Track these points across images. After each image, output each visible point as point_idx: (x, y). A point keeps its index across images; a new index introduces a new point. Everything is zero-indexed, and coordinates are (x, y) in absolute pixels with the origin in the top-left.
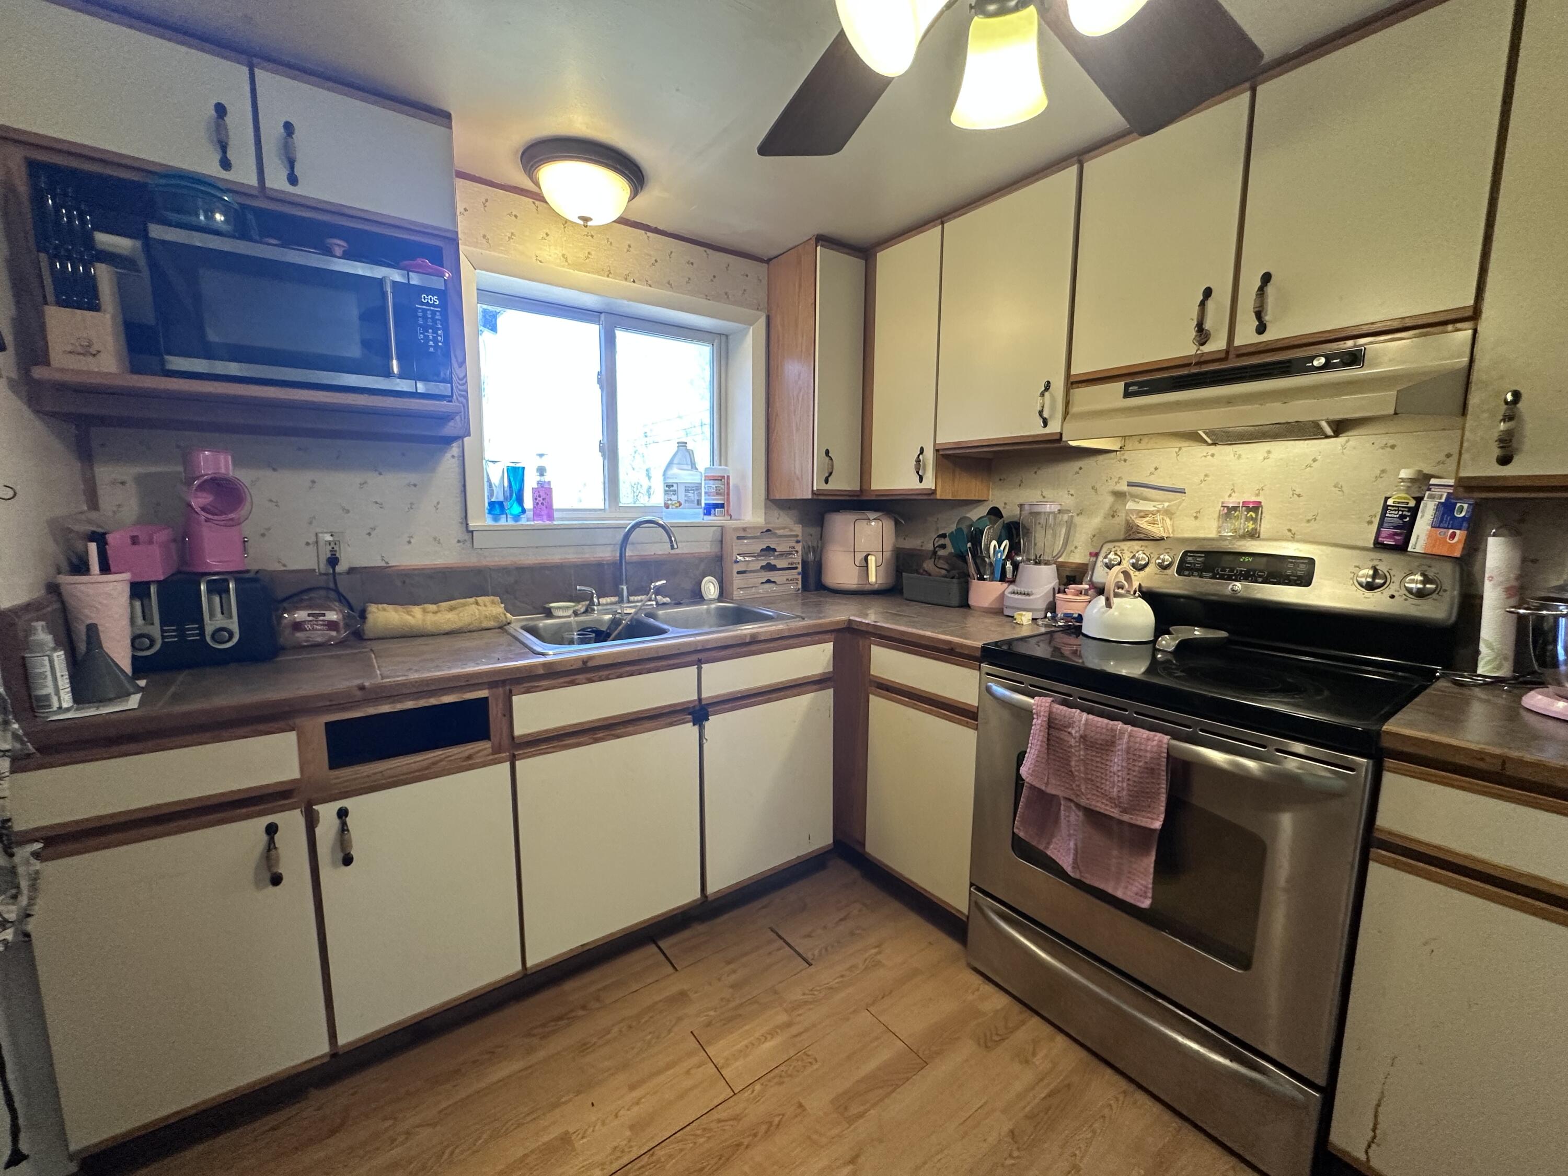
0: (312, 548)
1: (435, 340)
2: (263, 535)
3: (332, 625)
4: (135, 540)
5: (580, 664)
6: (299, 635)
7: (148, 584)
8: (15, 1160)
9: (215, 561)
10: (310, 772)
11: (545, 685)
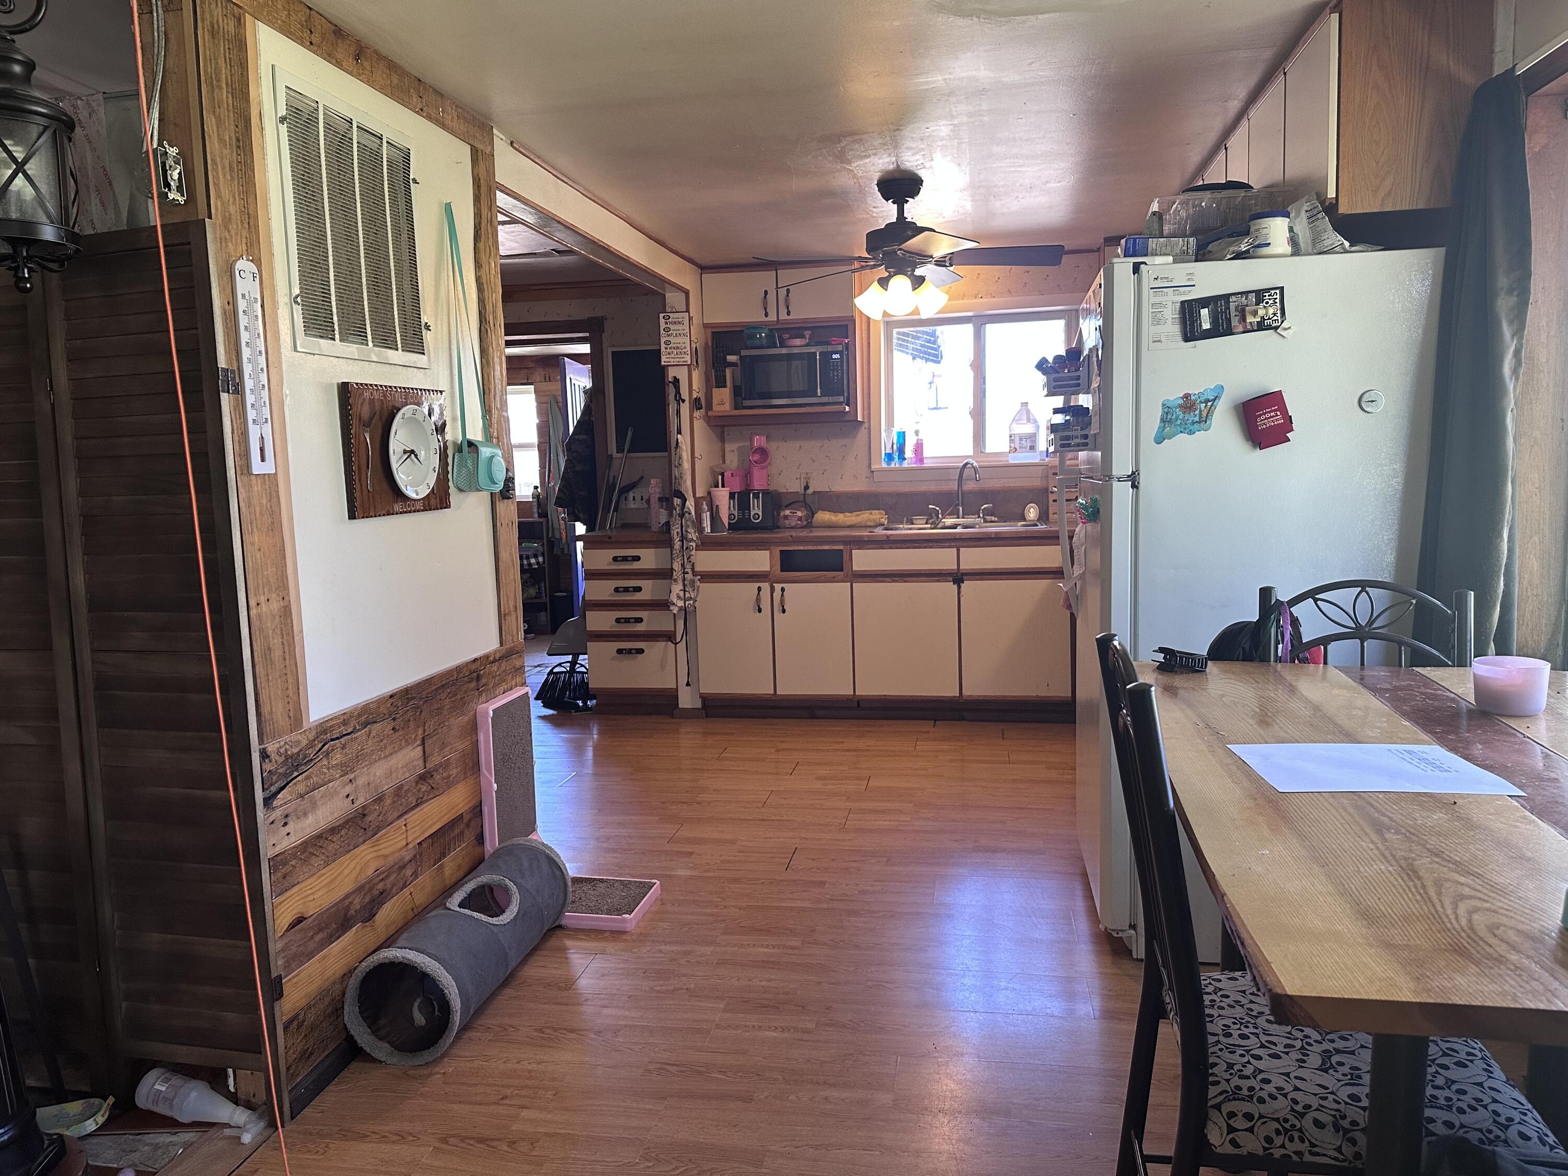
0: (798, 481)
1: (838, 375)
2: (779, 474)
3: (800, 519)
4: (732, 475)
5: (885, 538)
6: (785, 522)
7: (735, 493)
8: (688, 684)
9: (757, 485)
10: (773, 569)
11: (868, 546)
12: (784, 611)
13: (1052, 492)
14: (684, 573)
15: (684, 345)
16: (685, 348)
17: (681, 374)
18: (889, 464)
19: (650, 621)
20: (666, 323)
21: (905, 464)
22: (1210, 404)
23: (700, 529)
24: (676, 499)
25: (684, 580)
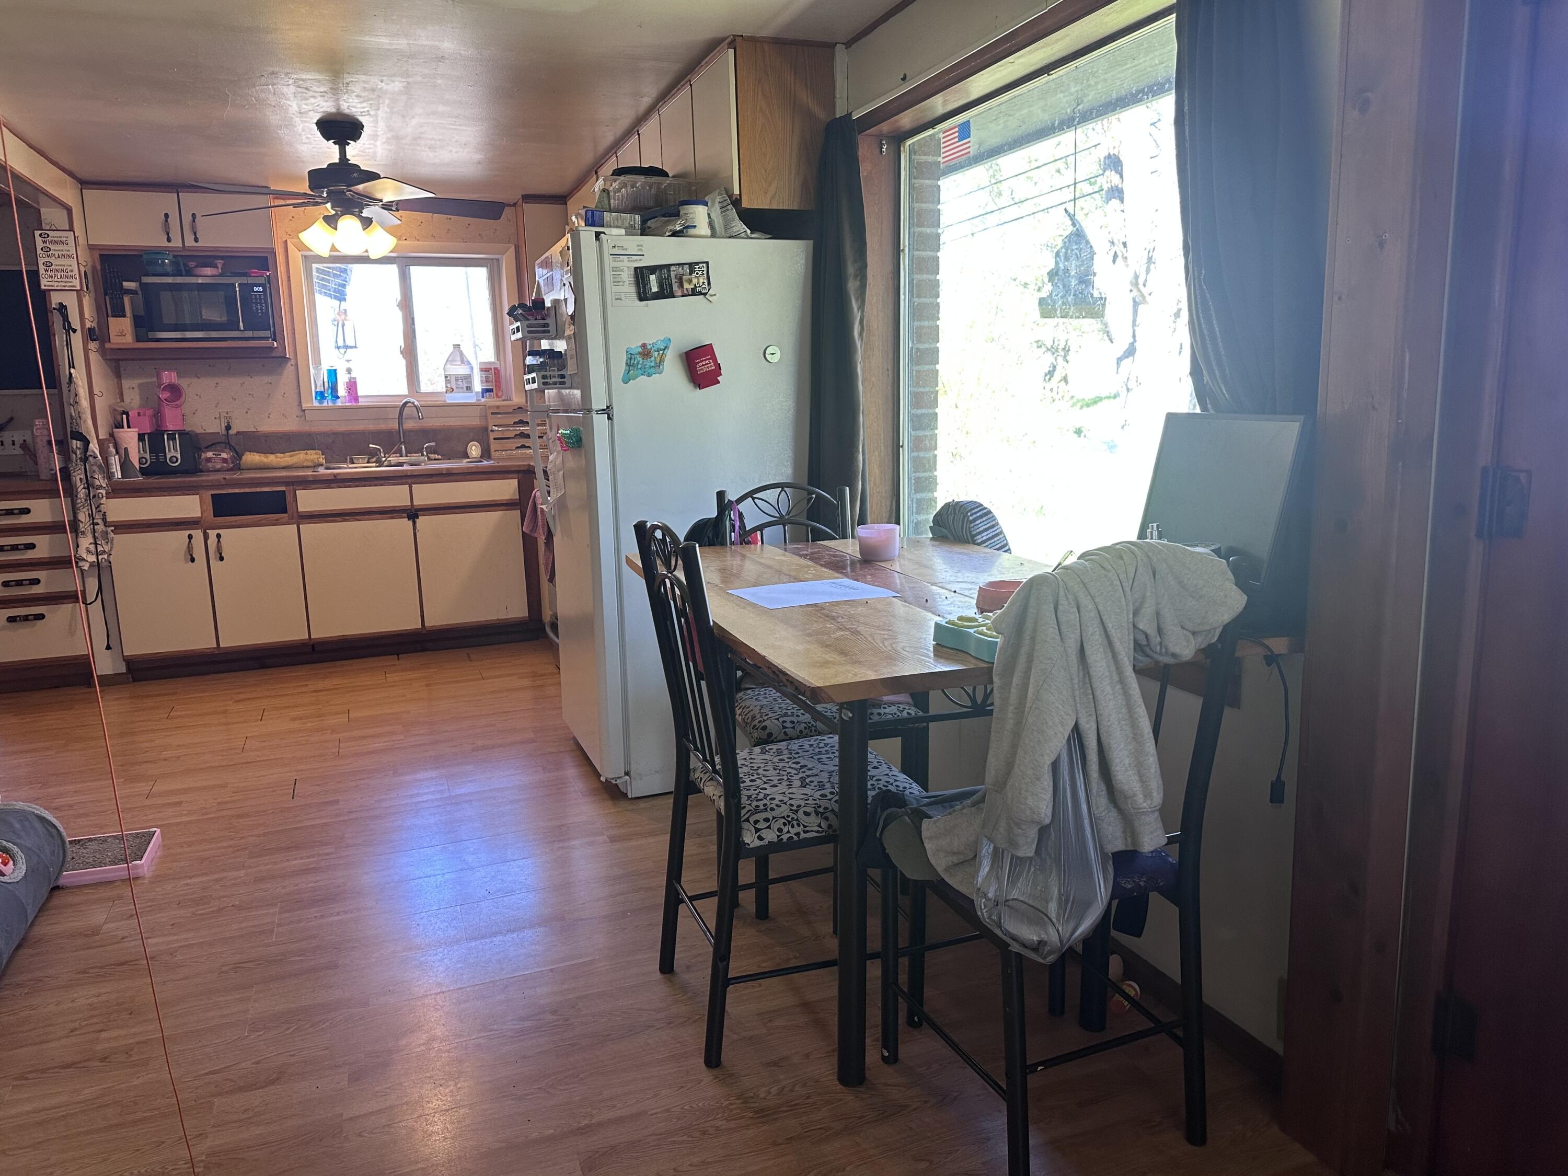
0: (218, 421)
1: (261, 309)
2: (194, 413)
3: (225, 460)
4: (139, 414)
5: (332, 477)
6: (210, 465)
7: (144, 434)
8: (108, 647)
9: (171, 425)
10: (205, 514)
11: (314, 486)
12: (222, 559)
13: (492, 431)
14: (94, 524)
15: (69, 268)
16: (72, 271)
17: (71, 302)
18: (321, 402)
19: (48, 581)
20: (44, 242)
21: (339, 403)
22: (661, 352)
23: (109, 476)
24: (74, 441)
25: (94, 531)
